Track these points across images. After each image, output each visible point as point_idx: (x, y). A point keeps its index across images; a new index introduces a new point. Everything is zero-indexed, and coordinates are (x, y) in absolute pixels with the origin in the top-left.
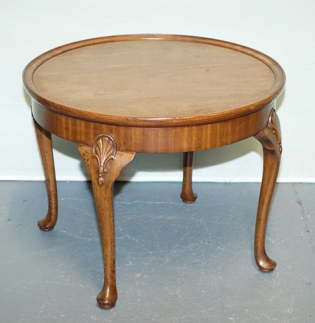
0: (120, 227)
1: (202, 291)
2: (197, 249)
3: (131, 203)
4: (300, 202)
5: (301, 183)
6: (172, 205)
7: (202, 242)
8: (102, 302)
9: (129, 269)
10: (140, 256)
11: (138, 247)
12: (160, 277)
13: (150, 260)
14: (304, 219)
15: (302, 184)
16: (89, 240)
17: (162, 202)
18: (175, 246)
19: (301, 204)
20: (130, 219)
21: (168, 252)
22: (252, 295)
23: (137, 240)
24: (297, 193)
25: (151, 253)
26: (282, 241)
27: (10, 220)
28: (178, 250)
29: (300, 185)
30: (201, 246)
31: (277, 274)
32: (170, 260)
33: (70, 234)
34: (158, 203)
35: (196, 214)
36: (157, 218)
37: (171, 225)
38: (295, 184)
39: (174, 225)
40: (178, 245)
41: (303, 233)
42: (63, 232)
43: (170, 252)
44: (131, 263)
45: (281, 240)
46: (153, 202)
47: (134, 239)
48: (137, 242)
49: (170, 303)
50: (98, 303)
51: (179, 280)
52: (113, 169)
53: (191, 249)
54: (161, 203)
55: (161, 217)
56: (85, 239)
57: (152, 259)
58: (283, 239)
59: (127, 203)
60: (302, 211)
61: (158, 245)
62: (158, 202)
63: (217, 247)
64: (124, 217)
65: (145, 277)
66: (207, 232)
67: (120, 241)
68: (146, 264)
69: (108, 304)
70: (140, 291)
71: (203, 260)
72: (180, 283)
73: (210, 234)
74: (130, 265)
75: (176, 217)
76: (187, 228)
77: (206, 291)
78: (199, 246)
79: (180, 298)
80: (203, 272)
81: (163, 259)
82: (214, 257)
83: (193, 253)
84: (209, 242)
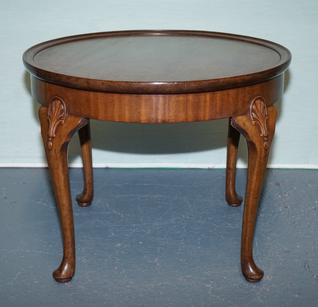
0: (107, 204)
1: (180, 259)
2: (178, 222)
3: (122, 185)
6: (159, 186)
7: (184, 216)
9: (111, 240)
10: (122, 228)
11: (122, 220)
12: (140, 247)
13: (132, 231)
14: (281, 197)
15: (279, 170)
17: (150, 184)
18: (158, 220)
19: (278, 185)
21: (151, 224)
23: (122, 214)
24: (275, 177)
25: (134, 225)
27: (6, 198)
28: (160, 223)
30: (183, 219)
32: (152, 231)
34: (146, 184)
35: (180, 194)
36: (144, 196)
37: (156, 202)
38: (273, 170)
39: (159, 202)
40: (160, 219)
41: (281, 209)
43: (153, 225)
46: (142, 184)
47: (119, 214)
48: (122, 216)
49: (147, 270)
51: (158, 250)
53: (173, 222)
55: (147, 196)
57: (134, 231)
59: (117, 185)
60: (279, 191)
61: (141, 219)
63: (198, 221)
64: (113, 195)
65: (125, 246)
66: (189, 207)
67: (106, 215)
68: (128, 235)
70: (119, 259)
71: (184, 231)
72: (159, 252)
73: (192, 210)
74: (113, 236)
75: (162, 196)
76: (170, 204)
77: (185, 260)
78: (180, 220)
79: (158, 266)
80: (182, 242)
81: (145, 231)
82: (195, 229)
83: (175, 226)
84: (190, 216)
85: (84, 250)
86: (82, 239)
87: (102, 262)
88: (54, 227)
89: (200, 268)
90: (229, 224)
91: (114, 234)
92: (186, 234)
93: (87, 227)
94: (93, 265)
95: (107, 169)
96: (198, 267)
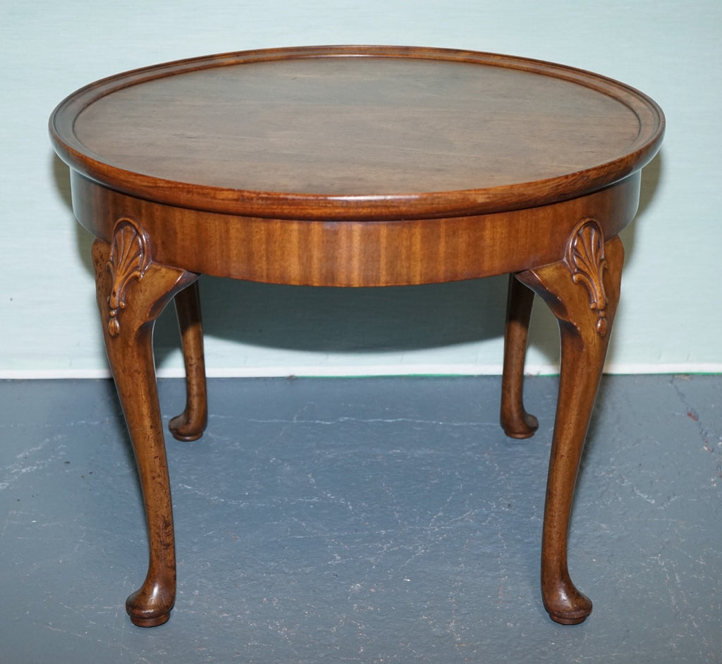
0: (310, 476)
1: (508, 624)
2: (484, 521)
3: (334, 422)
4: (693, 414)
5: (687, 375)
6: (421, 424)
7: (495, 506)
8: (137, 612)
9: (335, 572)
10: (357, 540)
11: (352, 519)
12: (407, 591)
13: (382, 549)
14: (709, 449)
15: (690, 376)
16: (242, 506)
17: (399, 420)
18: (435, 517)
19: (696, 418)
20: (331, 456)
21: (422, 530)
22: (628, 631)
23: (349, 503)
24: (683, 395)
25: (383, 532)
26: (672, 499)
27: (68, 463)
28: (442, 525)
29: (686, 378)
30: (493, 514)
31: (677, 578)
32: (427, 549)
33: (200, 493)
34: (390, 421)
35: (474, 444)
36: (390, 452)
37: (423, 468)
38: (676, 376)
39: (428, 468)
40: (440, 514)
41: (715, 482)
42: (186, 489)
43: (426, 531)
44: (338, 558)
45: (669, 498)
46: (380, 420)
47: (342, 501)
48: (351, 507)
49: (435, 655)
50: (129, 617)
51: (452, 598)
52: (135, 302)
53: (471, 521)
54: (397, 421)
55: (399, 451)
56: (234, 503)
57: (385, 547)
58: (674, 495)
59: (323, 422)
60: (701, 433)
61: (397, 515)
62: (390, 419)
63: (529, 517)
64: (318, 452)
65: (373, 590)
66: (503, 482)
67: (312, 507)
68: (372, 559)
69: (151, 616)
70: (363, 626)
71: (503, 547)
72: (454, 605)
73: (509, 488)
74: (336, 562)
75: (432, 451)
76: (457, 473)
77: (518, 624)
78: (487, 515)
79: (458, 643)
80: (504, 576)
81: (411, 548)
82: (526, 541)
83: (478, 533)
84: (509, 505)
85: (277, 603)
86: (266, 573)
87: (324, 633)
88: (196, 540)
89: (558, 646)
90: (604, 526)
91: (339, 558)
92: (507, 555)
93: (272, 539)
94: (307, 644)
95: (292, 379)
96: (553, 644)
